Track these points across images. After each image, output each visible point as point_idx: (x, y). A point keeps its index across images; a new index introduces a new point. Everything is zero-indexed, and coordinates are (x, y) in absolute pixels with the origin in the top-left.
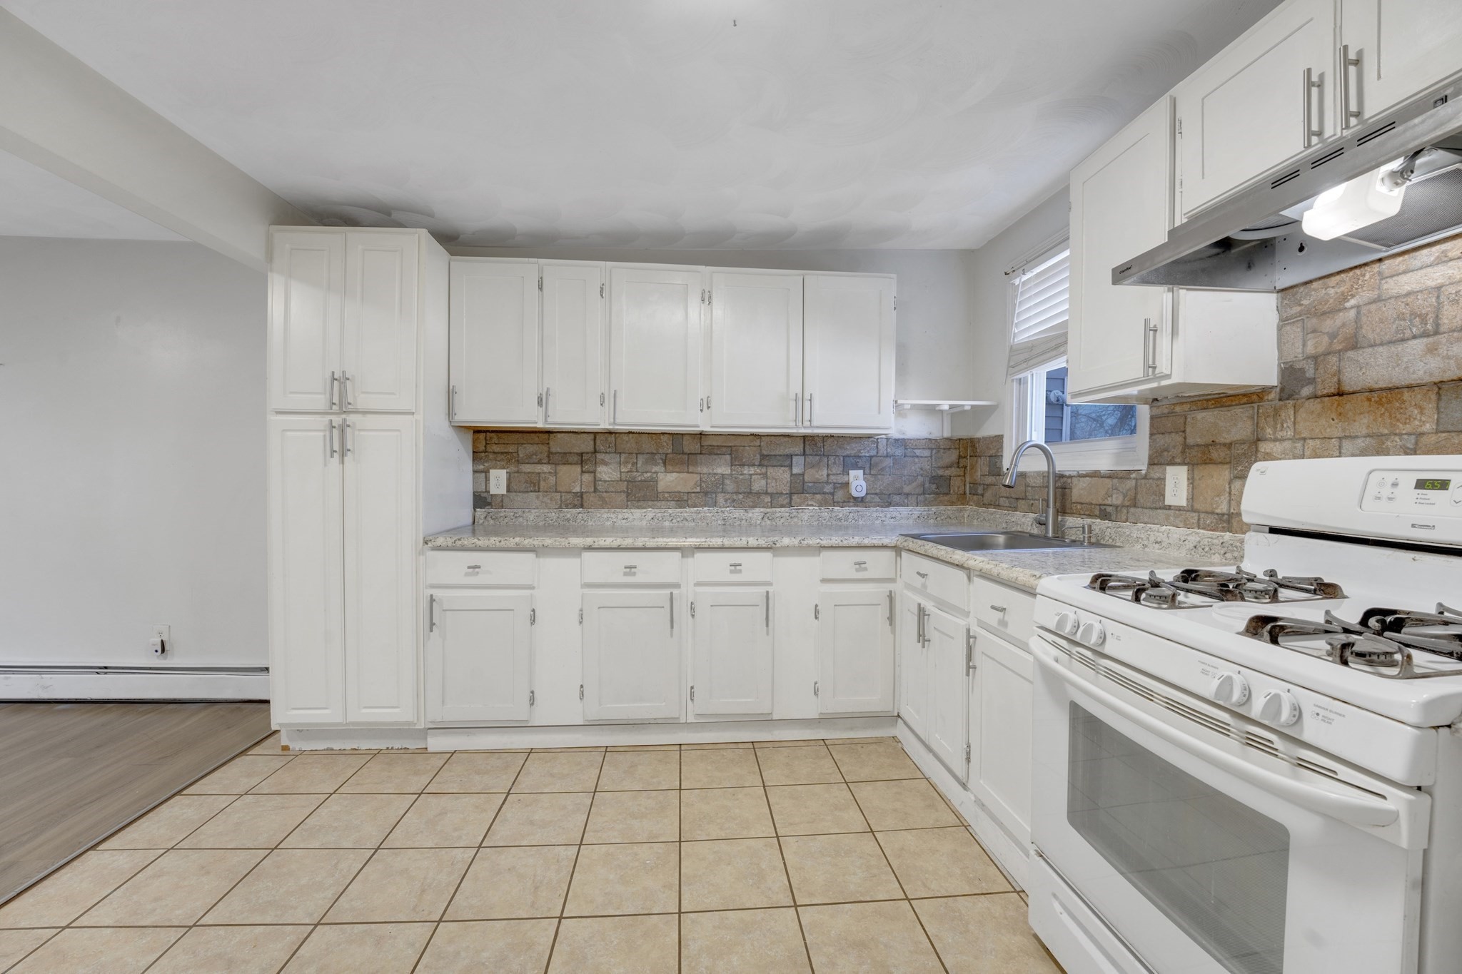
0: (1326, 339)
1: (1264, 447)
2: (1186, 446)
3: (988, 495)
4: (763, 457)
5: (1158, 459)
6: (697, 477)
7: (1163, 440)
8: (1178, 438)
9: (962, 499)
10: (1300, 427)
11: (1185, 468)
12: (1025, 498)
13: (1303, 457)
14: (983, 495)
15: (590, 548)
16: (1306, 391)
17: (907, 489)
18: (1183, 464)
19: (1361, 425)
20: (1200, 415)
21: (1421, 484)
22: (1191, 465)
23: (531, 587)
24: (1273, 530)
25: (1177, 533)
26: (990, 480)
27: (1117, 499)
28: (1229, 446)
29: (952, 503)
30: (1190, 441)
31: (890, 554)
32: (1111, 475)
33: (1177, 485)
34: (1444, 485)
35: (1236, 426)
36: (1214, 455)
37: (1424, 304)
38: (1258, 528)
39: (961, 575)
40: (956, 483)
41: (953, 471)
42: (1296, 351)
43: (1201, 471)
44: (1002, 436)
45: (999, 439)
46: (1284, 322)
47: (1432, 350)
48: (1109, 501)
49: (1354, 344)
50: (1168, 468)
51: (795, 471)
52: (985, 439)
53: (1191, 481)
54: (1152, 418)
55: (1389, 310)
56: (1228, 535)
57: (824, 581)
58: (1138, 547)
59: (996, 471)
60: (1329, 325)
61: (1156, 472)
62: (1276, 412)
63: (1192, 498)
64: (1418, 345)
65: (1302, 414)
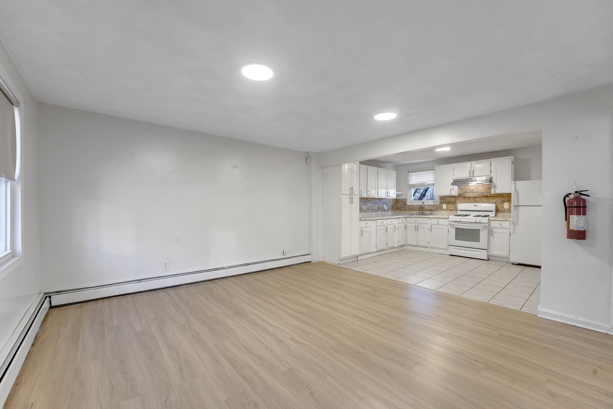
0: (463, 192)
1: (456, 202)
2: (446, 202)
3: (402, 209)
4: (375, 202)
5: (441, 203)
6: (367, 207)
7: (442, 201)
8: (445, 201)
9: (395, 210)
10: (461, 200)
11: (446, 204)
12: (414, 209)
13: (461, 203)
14: (401, 209)
15: (379, 219)
16: (461, 197)
17: (390, 208)
18: (445, 204)
19: (467, 200)
20: (448, 198)
21: (474, 206)
22: (447, 204)
23: (371, 227)
24: (460, 211)
25: (445, 212)
26: (403, 206)
27: (434, 208)
28: (452, 202)
29: (394, 211)
30: (446, 201)
31: (404, 218)
32: (433, 205)
33: (444, 206)
34: (476, 206)
35: (453, 200)
36: (450, 203)
37: (472, 190)
38: (459, 210)
39: (428, 219)
40: (394, 207)
41: (394, 205)
42: (460, 192)
43: (448, 205)
44: (407, 199)
45: (406, 199)
46: (458, 189)
47: (473, 194)
48: (433, 209)
49: (466, 192)
50: (443, 204)
51: (378, 205)
52: (401, 199)
53: (447, 206)
54: (440, 198)
55: (469, 190)
56: (452, 212)
57: (399, 223)
58: (439, 214)
59: (406, 205)
60: (464, 190)
61: (441, 205)
62: (458, 198)
63: (447, 208)
64: (472, 193)
65: (461, 199)
